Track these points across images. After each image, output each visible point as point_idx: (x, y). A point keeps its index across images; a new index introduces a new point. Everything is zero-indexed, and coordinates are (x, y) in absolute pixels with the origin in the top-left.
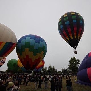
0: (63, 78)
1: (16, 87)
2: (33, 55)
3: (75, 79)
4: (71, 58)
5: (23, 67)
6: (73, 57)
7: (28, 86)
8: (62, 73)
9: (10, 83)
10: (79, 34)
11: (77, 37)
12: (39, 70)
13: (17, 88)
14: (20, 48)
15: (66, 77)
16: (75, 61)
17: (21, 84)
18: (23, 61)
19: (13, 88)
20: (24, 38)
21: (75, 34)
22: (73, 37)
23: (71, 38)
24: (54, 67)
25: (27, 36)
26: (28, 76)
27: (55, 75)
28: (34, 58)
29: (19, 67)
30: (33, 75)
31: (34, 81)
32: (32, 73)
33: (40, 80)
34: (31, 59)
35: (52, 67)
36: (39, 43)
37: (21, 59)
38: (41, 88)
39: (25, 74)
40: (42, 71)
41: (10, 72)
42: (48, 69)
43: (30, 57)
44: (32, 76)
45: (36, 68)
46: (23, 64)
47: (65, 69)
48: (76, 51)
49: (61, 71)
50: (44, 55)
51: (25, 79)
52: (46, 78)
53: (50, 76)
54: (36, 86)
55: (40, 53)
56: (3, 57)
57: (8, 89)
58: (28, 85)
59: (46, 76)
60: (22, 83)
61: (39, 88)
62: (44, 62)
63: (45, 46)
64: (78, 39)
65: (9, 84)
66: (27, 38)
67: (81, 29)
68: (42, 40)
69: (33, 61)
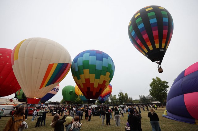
0: (141, 110)
1: (76, 123)
2: (95, 78)
3: (162, 112)
4: (153, 79)
5: (83, 95)
6: (157, 78)
7: (91, 122)
8: (140, 102)
9: (68, 117)
10: (164, 40)
11: (160, 45)
12: (105, 98)
13: (78, 124)
14: (77, 70)
15: (148, 108)
16: (160, 84)
17: (82, 119)
18: (82, 87)
19: (73, 125)
20: (81, 55)
21: (157, 41)
22: (154, 46)
23: (151, 48)
24: (126, 94)
25: (84, 52)
26: (90, 107)
27: (130, 105)
28: (96, 83)
29: (78, 96)
30: (97, 106)
31: (99, 115)
32: (96, 104)
33: (107, 112)
34: (93, 84)
35: (124, 94)
36: (102, 61)
37: (79, 84)
38: (110, 124)
39: (86, 105)
40: (110, 101)
41: (66, 103)
42: (118, 97)
43: (91, 82)
44: (95, 107)
45: (101, 97)
46: (82, 92)
47: (144, 97)
48: (161, 67)
49: (139, 99)
50: (111, 77)
51: (87, 112)
52: (116, 110)
53: (122, 108)
54: (102, 121)
55: (105, 75)
56: (55, 83)
57: (67, 126)
58: (91, 120)
59: (116, 108)
60: (84, 117)
61: (107, 124)
62: (111, 87)
63: (110, 65)
64: (163, 49)
65: (67, 119)
66: (85, 55)
67: (165, 32)
68: (107, 56)
69: (96, 86)
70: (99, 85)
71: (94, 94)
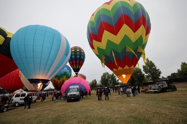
10: (80, 65)
11: (79, 67)
21: (78, 65)
22: (76, 67)
23: (75, 67)
34: (58, 82)
43: (56, 81)
67: (81, 62)
69: (59, 83)
71: (59, 87)
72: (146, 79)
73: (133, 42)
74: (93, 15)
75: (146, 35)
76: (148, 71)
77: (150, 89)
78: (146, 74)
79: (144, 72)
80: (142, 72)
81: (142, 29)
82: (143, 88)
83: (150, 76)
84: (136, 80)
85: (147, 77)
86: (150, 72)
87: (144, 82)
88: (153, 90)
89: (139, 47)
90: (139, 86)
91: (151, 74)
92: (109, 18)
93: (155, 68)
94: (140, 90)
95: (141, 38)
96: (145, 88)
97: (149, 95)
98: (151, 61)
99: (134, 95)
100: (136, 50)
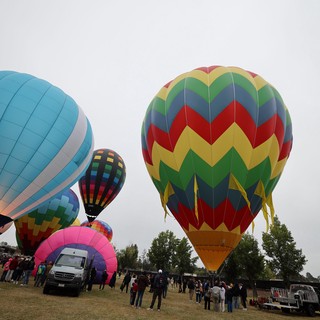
10: (106, 199)
11: (100, 203)
21: (99, 197)
22: (94, 201)
23: (91, 201)
34: (32, 231)
43: (29, 227)
67: (110, 192)
70: (40, 232)
71: (32, 244)
72: (267, 272)
73: (249, 168)
74: (167, 86)
75: (279, 160)
76: (273, 250)
77: (274, 300)
78: (267, 258)
79: (262, 252)
80: (257, 250)
81: (271, 144)
82: (255, 295)
83: (277, 264)
84: (241, 269)
85: (271, 265)
86: (279, 254)
87: (260, 278)
88: (281, 303)
89: (261, 184)
90: (247, 285)
91: (282, 260)
92: (203, 101)
93: (293, 246)
94: (248, 299)
95: (267, 163)
96: (261, 294)
97: (269, 315)
98: (284, 226)
99: (230, 310)
100: (251, 191)
